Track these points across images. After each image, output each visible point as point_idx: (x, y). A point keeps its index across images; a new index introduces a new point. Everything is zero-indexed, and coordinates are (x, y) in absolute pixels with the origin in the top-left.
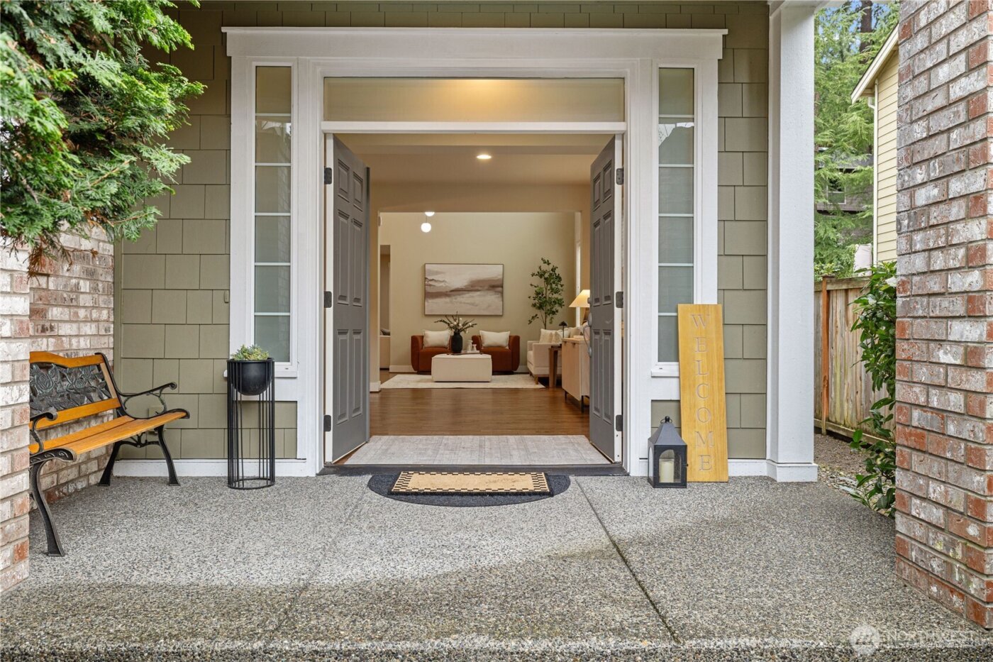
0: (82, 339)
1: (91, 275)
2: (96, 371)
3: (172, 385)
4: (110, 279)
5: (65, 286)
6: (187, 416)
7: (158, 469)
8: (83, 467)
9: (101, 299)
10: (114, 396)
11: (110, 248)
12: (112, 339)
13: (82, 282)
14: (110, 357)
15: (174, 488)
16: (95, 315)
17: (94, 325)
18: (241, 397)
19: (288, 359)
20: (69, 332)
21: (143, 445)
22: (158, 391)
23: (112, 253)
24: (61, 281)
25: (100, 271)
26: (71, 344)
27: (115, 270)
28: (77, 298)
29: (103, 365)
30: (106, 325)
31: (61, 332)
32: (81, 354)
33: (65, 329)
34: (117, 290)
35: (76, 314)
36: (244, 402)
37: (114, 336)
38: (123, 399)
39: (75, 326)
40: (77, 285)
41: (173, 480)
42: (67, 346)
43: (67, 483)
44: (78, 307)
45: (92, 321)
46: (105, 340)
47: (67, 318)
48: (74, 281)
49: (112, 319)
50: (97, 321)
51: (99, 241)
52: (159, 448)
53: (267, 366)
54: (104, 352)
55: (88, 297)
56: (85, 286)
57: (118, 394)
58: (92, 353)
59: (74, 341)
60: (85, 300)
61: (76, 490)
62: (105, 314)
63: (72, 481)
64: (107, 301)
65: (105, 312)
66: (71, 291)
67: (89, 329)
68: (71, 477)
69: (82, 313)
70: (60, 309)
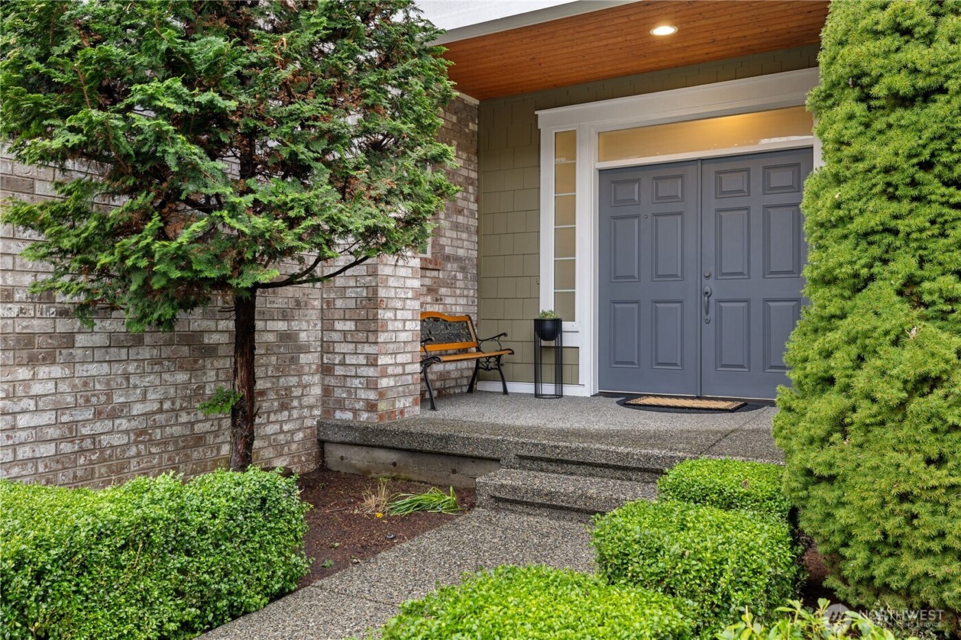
0: (458, 307)
1: (463, 269)
2: (465, 325)
3: (505, 334)
4: (475, 272)
5: (448, 276)
6: (513, 353)
7: (498, 387)
8: (459, 380)
9: (470, 283)
10: (474, 340)
11: (475, 253)
12: (476, 308)
13: (458, 274)
14: (474, 318)
15: (505, 396)
16: (466, 293)
17: (465, 299)
18: (544, 343)
19: (573, 320)
20: (451, 302)
21: (489, 370)
22: (497, 339)
23: (476, 256)
24: (447, 273)
25: (469, 267)
26: (451, 309)
27: (478, 266)
28: (455, 283)
29: (469, 322)
30: (472, 299)
31: (446, 302)
32: (457, 315)
33: (449, 300)
34: (479, 278)
35: (455, 292)
36: (544, 347)
37: (477, 306)
38: (480, 342)
39: (454, 299)
40: (455, 276)
41: (505, 392)
42: (449, 310)
43: (449, 388)
44: (456, 288)
45: (464, 296)
46: (472, 308)
47: (449, 294)
48: (453, 273)
49: (476, 296)
50: (467, 296)
51: (468, 249)
52: (497, 372)
53: (557, 323)
54: (471, 315)
55: (462, 282)
56: (460, 276)
57: (477, 339)
58: (464, 315)
59: (453, 307)
60: (460, 284)
61: (455, 393)
62: (471, 293)
63: (453, 387)
64: (473, 285)
65: (472, 291)
66: (452, 279)
67: (462, 301)
68: (452, 385)
69: (458, 292)
70: (445, 289)
